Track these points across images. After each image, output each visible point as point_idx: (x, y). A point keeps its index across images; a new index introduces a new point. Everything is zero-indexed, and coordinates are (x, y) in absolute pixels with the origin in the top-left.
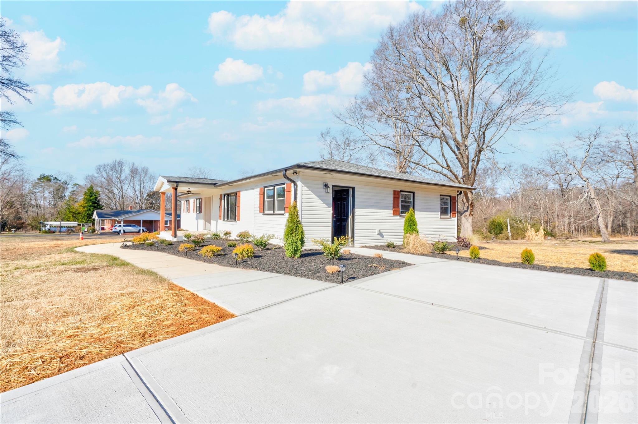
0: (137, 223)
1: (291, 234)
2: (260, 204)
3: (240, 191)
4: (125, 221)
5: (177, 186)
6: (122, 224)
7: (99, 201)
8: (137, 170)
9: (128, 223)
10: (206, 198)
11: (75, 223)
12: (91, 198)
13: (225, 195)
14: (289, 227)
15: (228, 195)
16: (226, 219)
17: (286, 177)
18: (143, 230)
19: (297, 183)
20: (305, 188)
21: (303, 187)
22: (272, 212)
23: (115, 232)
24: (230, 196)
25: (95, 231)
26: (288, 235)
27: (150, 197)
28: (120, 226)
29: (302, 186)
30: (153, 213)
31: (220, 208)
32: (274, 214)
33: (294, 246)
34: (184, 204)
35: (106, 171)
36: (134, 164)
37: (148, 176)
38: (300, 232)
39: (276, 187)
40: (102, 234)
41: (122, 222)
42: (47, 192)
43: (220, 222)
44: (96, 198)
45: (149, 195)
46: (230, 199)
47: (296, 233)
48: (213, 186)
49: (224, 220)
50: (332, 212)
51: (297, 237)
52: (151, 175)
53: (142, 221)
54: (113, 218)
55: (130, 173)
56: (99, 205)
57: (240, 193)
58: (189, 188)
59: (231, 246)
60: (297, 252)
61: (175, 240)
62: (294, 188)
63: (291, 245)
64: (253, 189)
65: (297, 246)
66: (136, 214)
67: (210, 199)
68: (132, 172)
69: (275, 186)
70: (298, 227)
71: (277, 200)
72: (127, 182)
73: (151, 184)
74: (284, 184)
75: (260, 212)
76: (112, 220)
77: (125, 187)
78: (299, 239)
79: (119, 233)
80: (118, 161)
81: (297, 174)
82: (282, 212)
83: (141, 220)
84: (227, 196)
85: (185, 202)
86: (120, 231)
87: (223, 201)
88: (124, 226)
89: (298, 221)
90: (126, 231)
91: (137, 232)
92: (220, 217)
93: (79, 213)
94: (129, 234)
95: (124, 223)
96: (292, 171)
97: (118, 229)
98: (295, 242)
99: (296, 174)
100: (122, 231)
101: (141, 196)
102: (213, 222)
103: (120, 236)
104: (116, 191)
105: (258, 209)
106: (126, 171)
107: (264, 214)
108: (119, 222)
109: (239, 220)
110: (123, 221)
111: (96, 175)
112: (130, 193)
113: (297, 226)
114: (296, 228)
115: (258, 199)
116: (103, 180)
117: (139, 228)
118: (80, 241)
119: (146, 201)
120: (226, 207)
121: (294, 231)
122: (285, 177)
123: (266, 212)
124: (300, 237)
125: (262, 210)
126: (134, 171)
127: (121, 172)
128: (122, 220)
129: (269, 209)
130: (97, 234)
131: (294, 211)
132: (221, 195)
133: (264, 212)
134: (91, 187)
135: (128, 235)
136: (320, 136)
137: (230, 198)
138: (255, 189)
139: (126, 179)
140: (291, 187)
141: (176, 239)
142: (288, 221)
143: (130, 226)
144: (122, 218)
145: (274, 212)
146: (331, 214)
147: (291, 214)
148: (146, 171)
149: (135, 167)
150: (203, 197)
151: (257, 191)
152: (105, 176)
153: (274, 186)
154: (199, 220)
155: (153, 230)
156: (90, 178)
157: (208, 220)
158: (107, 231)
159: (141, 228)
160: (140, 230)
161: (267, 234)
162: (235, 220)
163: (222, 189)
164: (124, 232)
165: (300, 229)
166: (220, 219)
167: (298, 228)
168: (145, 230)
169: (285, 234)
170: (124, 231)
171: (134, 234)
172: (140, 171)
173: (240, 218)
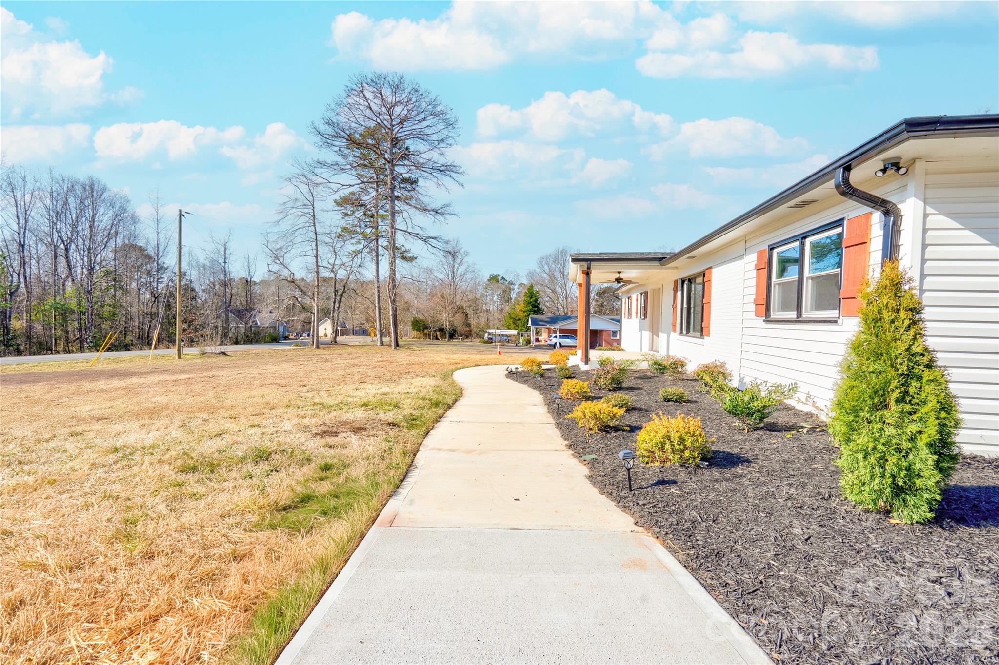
1: (875, 408)
2: (757, 294)
3: (711, 268)
4: (562, 331)
5: (589, 268)
6: (558, 335)
7: (539, 304)
9: (565, 333)
10: (654, 290)
11: (514, 332)
12: (531, 300)
13: (683, 282)
14: (860, 375)
15: (690, 280)
16: (685, 332)
17: (847, 190)
19: (899, 206)
20: (938, 220)
21: (930, 218)
22: (793, 315)
23: (551, 345)
24: (693, 281)
25: (530, 343)
26: (855, 411)
28: (556, 337)
29: (926, 216)
31: (674, 307)
32: (799, 320)
33: (890, 467)
35: (548, 264)
38: (932, 404)
39: (808, 241)
40: (536, 347)
41: (558, 332)
42: (495, 295)
43: (675, 336)
44: (536, 300)
46: (693, 288)
47: (908, 407)
48: (657, 263)
49: (681, 333)
51: (913, 428)
54: (548, 326)
56: (539, 309)
57: (710, 273)
58: (619, 272)
59: (669, 401)
60: (911, 500)
62: (886, 226)
63: (872, 460)
64: (741, 257)
65: (908, 469)
67: (658, 291)
69: (805, 238)
70: (919, 378)
71: (812, 278)
74: (839, 223)
75: (757, 315)
76: (548, 328)
78: (922, 442)
79: (554, 346)
80: (561, 249)
81: (902, 171)
82: (833, 314)
84: (686, 282)
86: (556, 344)
87: (679, 294)
88: (561, 337)
89: (916, 349)
90: (563, 344)
92: (674, 326)
93: (519, 319)
95: (560, 333)
96: (875, 164)
97: (554, 341)
98: (899, 450)
99: (899, 168)
100: (558, 344)
102: (663, 336)
104: (559, 290)
105: (753, 307)
107: (768, 320)
108: (555, 332)
109: (708, 335)
110: (559, 330)
111: (538, 271)
113: (908, 376)
114: (906, 384)
115: (753, 282)
116: (545, 275)
118: (497, 356)
120: (685, 306)
121: (895, 395)
122: (844, 194)
123: (775, 314)
124: (932, 431)
125: (765, 309)
127: (564, 264)
128: (557, 329)
129: (785, 307)
130: (531, 347)
131: (893, 303)
132: (676, 282)
133: (767, 316)
134: (532, 286)
137: (693, 286)
138: (746, 257)
140: (867, 227)
141: (587, 366)
142: (856, 347)
143: (567, 337)
144: (559, 327)
145: (799, 314)
147: (875, 321)
150: (648, 289)
151: (752, 259)
152: (547, 270)
153: (803, 237)
154: (643, 332)
156: (531, 274)
157: (655, 331)
158: (543, 343)
161: (769, 384)
162: (702, 335)
163: (676, 268)
164: (560, 345)
165: (928, 388)
166: (674, 331)
167: (914, 384)
169: (839, 404)
170: (560, 343)
173: (711, 328)
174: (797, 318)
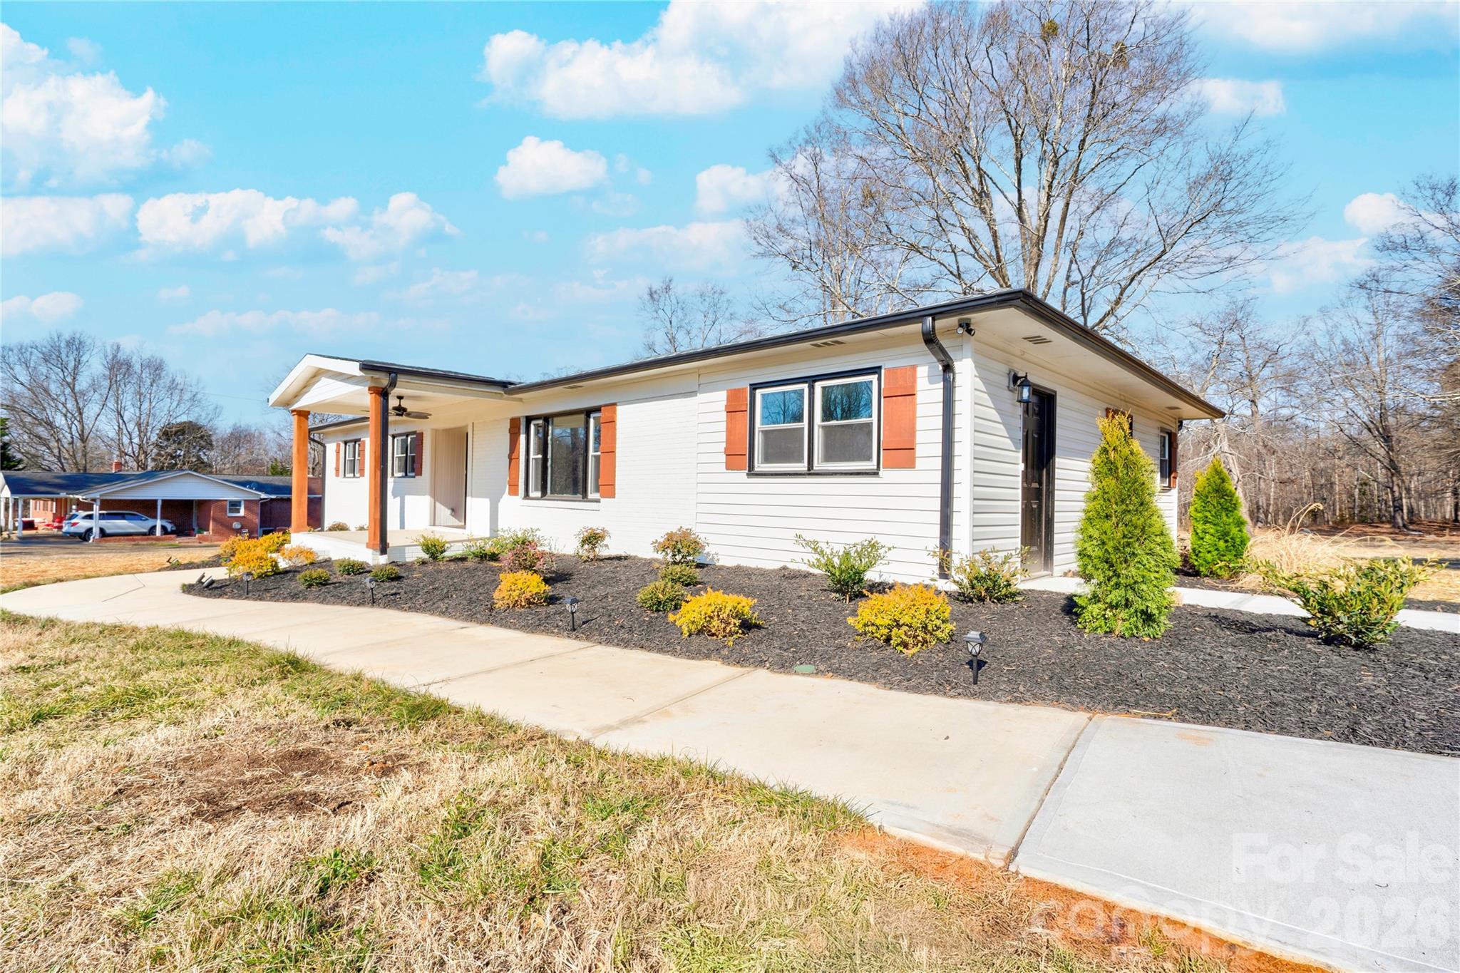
0: (147, 508)
2: (729, 442)
3: (615, 404)
4: (105, 504)
5: (392, 383)
6: (96, 510)
8: (129, 365)
9: (115, 508)
10: (440, 431)
13: (533, 419)
15: (548, 419)
16: (535, 494)
17: (933, 338)
18: (163, 528)
20: (978, 382)
21: (976, 379)
22: (796, 467)
23: (72, 534)
24: (557, 419)
27: (168, 440)
28: (90, 517)
29: (974, 377)
30: (198, 480)
31: (513, 458)
32: (810, 472)
34: (338, 452)
35: (26, 363)
36: (118, 348)
37: (164, 381)
39: (819, 386)
40: (25, 540)
41: (96, 507)
43: (510, 501)
45: (166, 434)
46: (555, 430)
48: (499, 390)
49: (527, 495)
50: (1022, 467)
52: (174, 380)
53: (159, 504)
54: (60, 494)
55: (107, 373)
57: (615, 411)
61: (383, 560)
62: (946, 380)
64: (692, 394)
66: (143, 482)
68: (111, 369)
69: (815, 381)
71: (825, 426)
72: (97, 396)
73: (175, 404)
74: (868, 371)
75: (730, 468)
76: (58, 500)
77: (91, 411)
79: (84, 536)
80: (66, 336)
81: (972, 333)
82: (867, 465)
83: (155, 502)
84: (541, 421)
85: (342, 445)
86: (90, 530)
87: (523, 438)
88: (102, 517)
90: (108, 531)
91: (144, 534)
92: (509, 485)
94: (119, 541)
95: (100, 509)
96: (953, 321)
97: (83, 525)
99: (969, 330)
100: (96, 531)
101: (142, 433)
102: (478, 504)
103: (90, 545)
104: (59, 420)
105: (723, 458)
106: (94, 367)
107: (752, 473)
109: (611, 496)
110: (98, 502)
112: (107, 427)
115: (719, 427)
116: (18, 387)
117: (150, 523)
119: (155, 451)
120: (533, 456)
122: (928, 342)
123: (764, 467)
125: (743, 460)
126: (119, 368)
127: (76, 367)
128: (94, 500)
129: (777, 458)
133: (751, 467)
135: (115, 541)
136: (647, 297)
137: (550, 428)
138: (701, 397)
139: (94, 386)
140: (914, 379)
141: (385, 557)
143: (123, 517)
144: (97, 496)
145: (810, 466)
146: (1020, 474)
148: (156, 368)
149: (121, 356)
150: (428, 428)
151: (714, 399)
152: (24, 378)
153: (811, 380)
154: (408, 498)
155: (196, 528)
158: (42, 530)
159: (159, 523)
160: (154, 527)
162: (584, 496)
163: (521, 400)
164: (103, 533)
166: (514, 491)
168: (169, 527)
170: (102, 530)
171: (134, 540)
172: (137, 368)
173: (617, 487)
174: (809, 470)
